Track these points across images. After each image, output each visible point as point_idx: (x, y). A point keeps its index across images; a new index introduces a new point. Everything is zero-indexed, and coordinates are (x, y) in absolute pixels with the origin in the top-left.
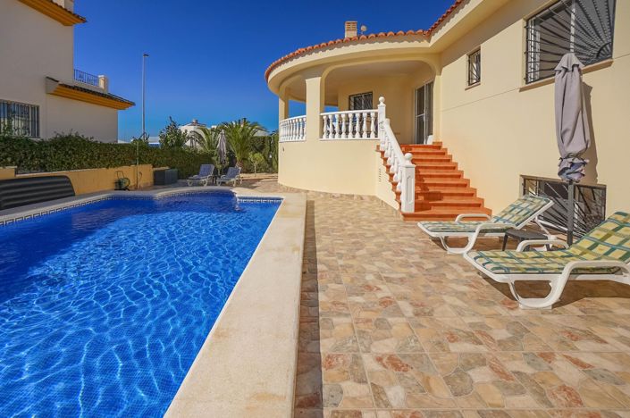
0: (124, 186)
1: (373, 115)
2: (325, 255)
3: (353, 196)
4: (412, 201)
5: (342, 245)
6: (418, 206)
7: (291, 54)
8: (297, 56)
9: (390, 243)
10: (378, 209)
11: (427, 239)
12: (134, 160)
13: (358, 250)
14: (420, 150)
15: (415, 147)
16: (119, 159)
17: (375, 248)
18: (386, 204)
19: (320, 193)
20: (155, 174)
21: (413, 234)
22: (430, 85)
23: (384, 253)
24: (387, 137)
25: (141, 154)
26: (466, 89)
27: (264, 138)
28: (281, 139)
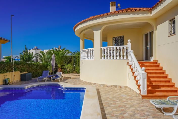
0: (7, 82)
1: (125, 48)
2: (110, 117)
3: (117, 86)
4: (146, 89)
5: (117, 111)
6: (149, 92)
7: (87, 19)
8: (89, 20)
9: (138, 110)
10: (129, 92)
11: (154, 108)
12: (12, 69)
13: (124, 114)
14: (148, 64)
15: (145, 63)
16: (5, 70)
17: (132, 112)
18: (133, 90)
19: (101, 85)
20: (21, 75)
21: (147, 105)
22: (151, 33)
23: (136, 115)
24: (132, 58)
25: (15, 66)
26: (169, 37)
27: (71, 57)
28: (81, 59)
